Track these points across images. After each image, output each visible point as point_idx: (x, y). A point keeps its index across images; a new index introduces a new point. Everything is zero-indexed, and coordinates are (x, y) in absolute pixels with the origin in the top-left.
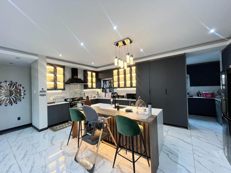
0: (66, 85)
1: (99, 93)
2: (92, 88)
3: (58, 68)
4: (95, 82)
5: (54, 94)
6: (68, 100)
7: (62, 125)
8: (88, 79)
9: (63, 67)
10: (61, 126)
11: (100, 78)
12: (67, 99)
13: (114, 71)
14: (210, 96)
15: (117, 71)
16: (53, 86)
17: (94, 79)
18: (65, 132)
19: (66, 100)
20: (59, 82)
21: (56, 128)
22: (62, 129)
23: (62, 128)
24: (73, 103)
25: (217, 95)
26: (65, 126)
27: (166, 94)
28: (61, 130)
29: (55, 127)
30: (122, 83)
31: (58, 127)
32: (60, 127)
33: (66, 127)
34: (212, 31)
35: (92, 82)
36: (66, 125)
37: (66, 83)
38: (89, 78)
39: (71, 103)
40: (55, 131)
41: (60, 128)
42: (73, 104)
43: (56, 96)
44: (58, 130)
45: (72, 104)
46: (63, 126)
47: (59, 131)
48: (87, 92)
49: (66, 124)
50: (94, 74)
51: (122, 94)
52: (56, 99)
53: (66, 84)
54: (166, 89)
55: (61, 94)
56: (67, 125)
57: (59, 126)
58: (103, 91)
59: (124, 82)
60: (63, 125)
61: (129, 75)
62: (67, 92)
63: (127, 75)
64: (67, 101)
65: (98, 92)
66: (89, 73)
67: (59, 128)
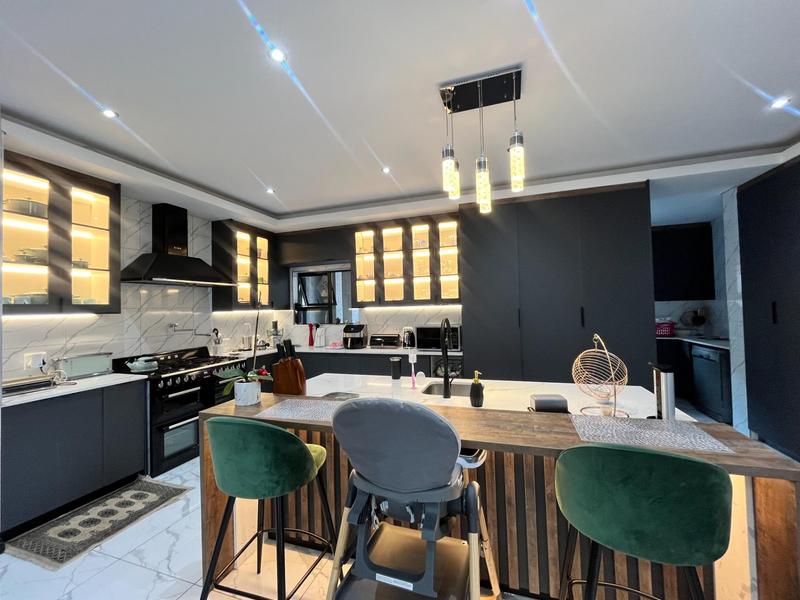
0: (124, 286)
1: (279, 327)
2: (254, 304)
3: (78, 194)
4: (266, 279)
5: (48, 333)
6: (138, 365)
7: (100, 508)
8: (236, 266)
9: (113, 190)
10: (94, 512)
11: (288, 261)
12: (132, 359)
13: (358, 235)
14: (665, 331)
15: (370, 234)
16: (43, 290)
17: (263, 267)
18: (137, 552)
19: (120, 366)
20: (83, 266)
21: (66, 534)
22: (106, 534)
23: (105, 524)
24: (167, 379)
25: (679, 329)
26: (122, 514)
27: (583, 325)
28: (108, 544)
29: (53, 532)
30: (394, 285)
31: (75, 522)
32: (93, 522)
33: (134, 517)
34: (780, 103)
35: (254, 279)
36: (129, 504)
37: (125, 275)
38: (243, 262)
39: (154, 381)
40: (60, 555)
41: (94, 528)
42: (169, 383)
43: (59, 343)
44: (86, 545)
45: (161, 385)
46: (111, 513)
47: (95, 549)
48: (226, 323)
49: (127, 495)
50: (263, 244)
51: (390, 332)
52: (55, 364)
53: (124, 280)
54: (582, 309)
55: (88, 334)
56: (138, 506)
57: (86, 518)
58: (297, 320)
59: (401, 281)
60: (111, 503)
61: (427, 253)
62: (130, 322)
63: (416, 255)
64: (127, 371)
65: (275, 325)
66: (243, 238)
67: (86, 533)
